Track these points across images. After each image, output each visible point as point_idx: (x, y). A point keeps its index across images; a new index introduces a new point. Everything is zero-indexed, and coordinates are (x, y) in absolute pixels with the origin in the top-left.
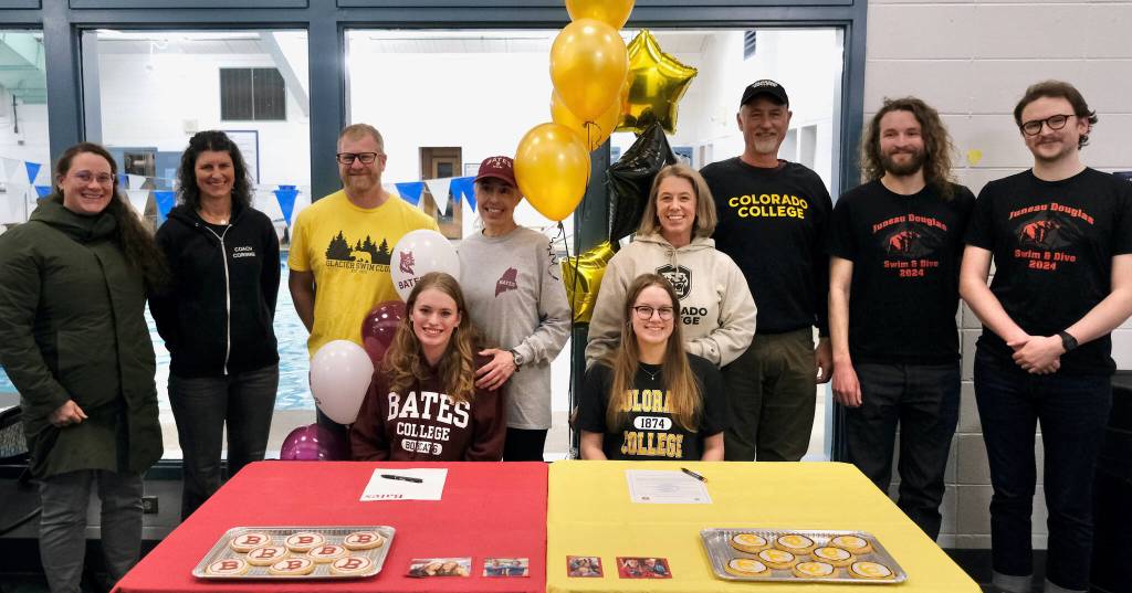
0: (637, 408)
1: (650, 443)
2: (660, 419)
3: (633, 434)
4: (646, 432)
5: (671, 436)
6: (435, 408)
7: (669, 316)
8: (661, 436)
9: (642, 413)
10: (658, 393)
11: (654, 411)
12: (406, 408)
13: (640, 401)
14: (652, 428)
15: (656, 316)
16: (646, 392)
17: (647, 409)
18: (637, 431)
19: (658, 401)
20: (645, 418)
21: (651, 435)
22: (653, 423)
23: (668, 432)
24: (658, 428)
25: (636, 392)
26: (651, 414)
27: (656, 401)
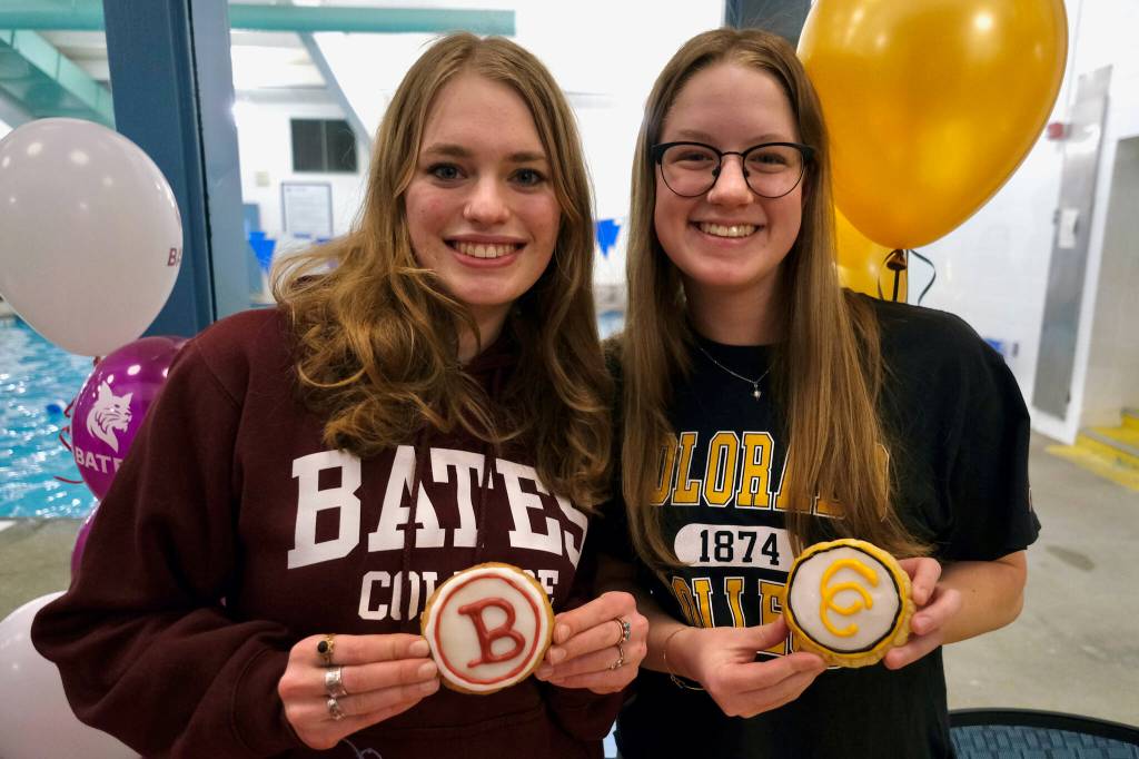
0: (687, 494)
2: (763, 533)
4: (717, 576)
6: (492, 505)
7: (785, 183)
9: (703, 514)
10: (761, 441)
11: (744, 501)
12: (393, 512)
13: (698, 471)
14: (737, 562)
15: (732, 182)
16: (724, 439)
17: (718, 499)
19: (760, 471)
20: (713, 529)
21: (734, 585)
22: (740, 547)
24: (761, 561)
25: (690, 439)
26: (730, 515)
27: (750, 470)
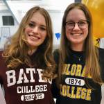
0: (68, 73)
1: (73, 92)
2: (79, 80)
3: (64, 86)
4: (71, 86)
5: (84, 89)
8: (79, 89)
9: (70, 76)
10: (80, 66)
11: (77, 75)
13: (70, 70)
16: (74, 65)
17: (73, 74)
18: (67, 85)
21: (73, 88)
22: (75, 82)
23: (82, 87)
24: (78, 84)
25: (69, 65)
26: (74, 77)
